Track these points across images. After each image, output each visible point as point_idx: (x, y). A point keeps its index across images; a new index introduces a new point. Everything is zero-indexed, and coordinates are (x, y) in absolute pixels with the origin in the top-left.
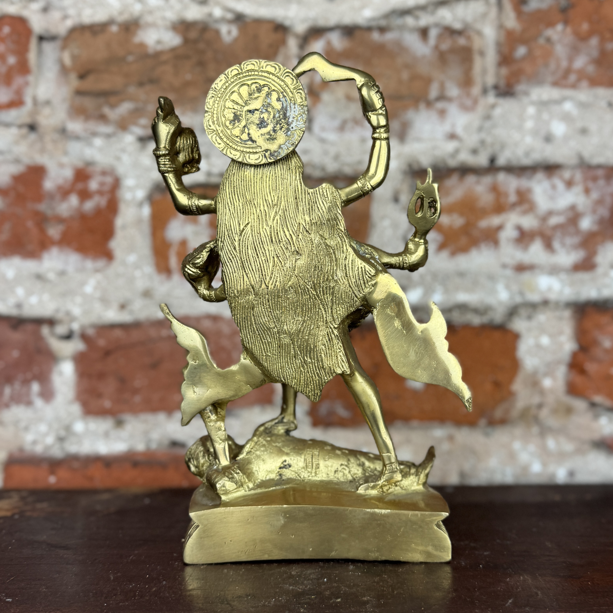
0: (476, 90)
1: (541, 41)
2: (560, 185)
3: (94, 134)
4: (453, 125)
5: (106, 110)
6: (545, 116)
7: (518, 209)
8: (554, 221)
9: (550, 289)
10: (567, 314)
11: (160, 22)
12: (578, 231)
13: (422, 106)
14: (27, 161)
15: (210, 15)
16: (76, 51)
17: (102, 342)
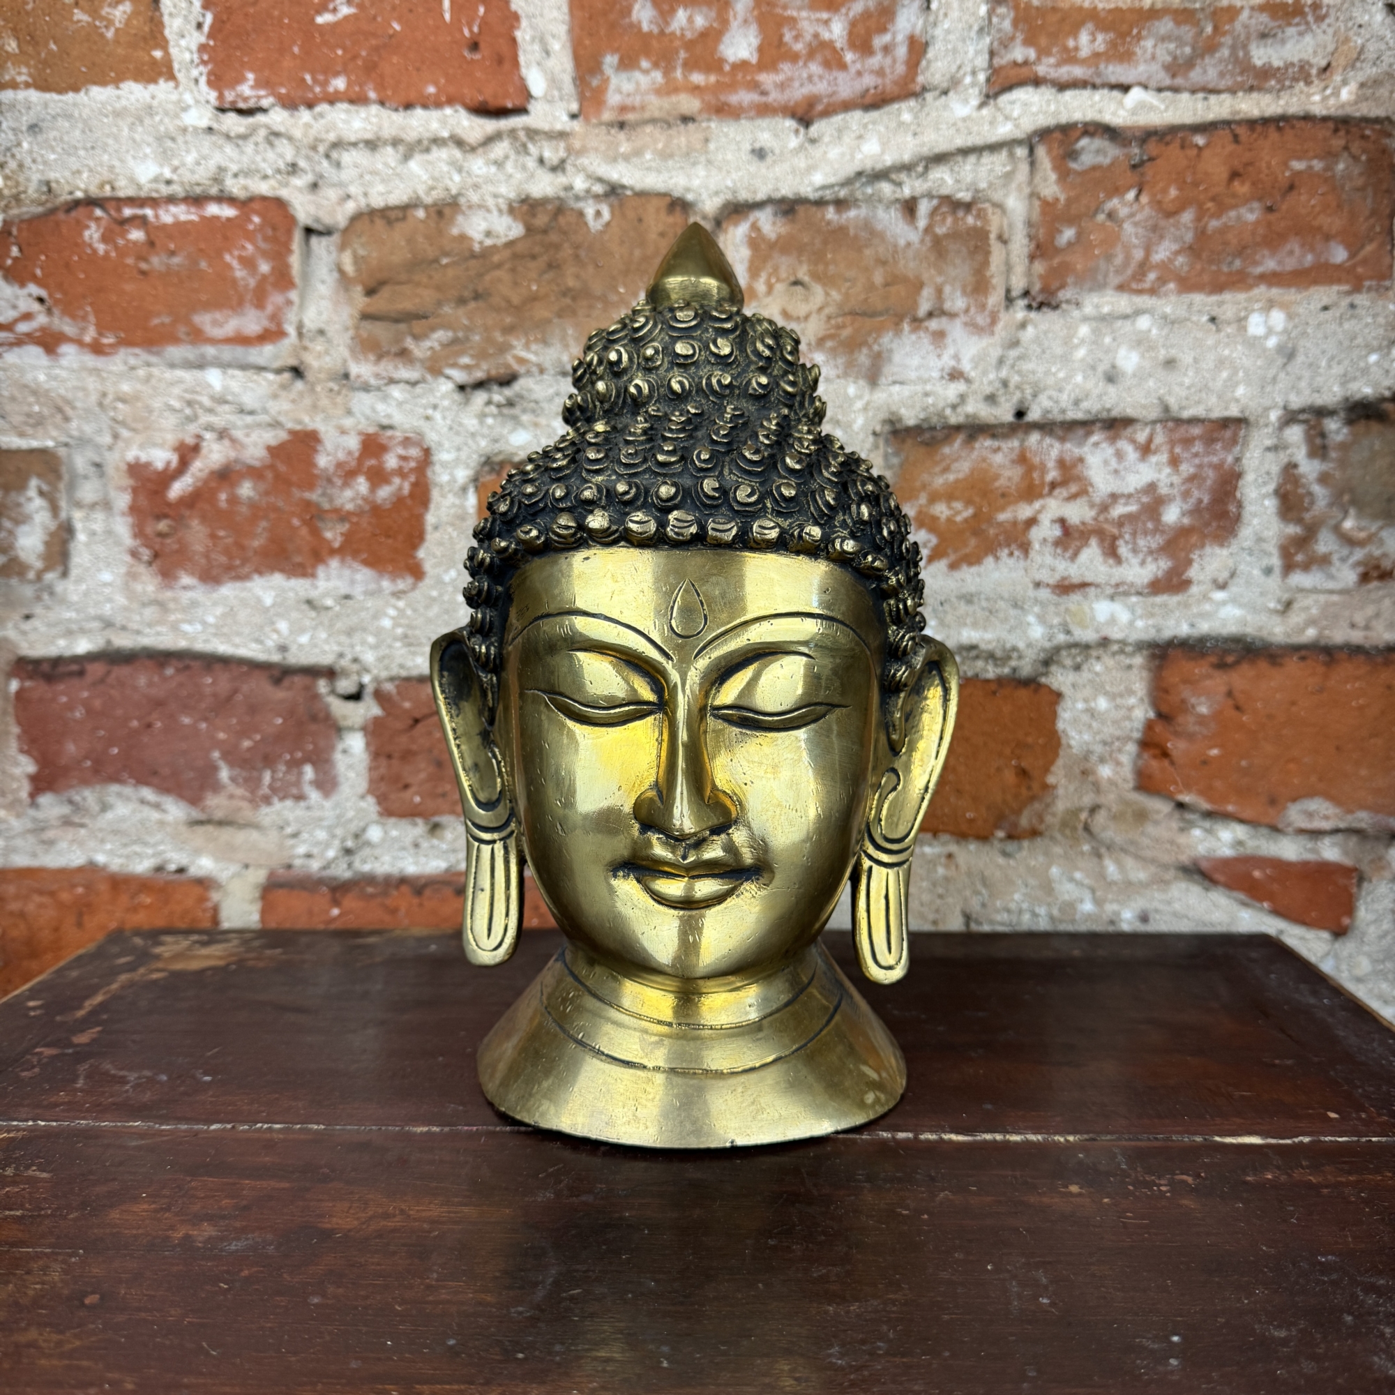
0: (995, 299)
1: (1101, 217)
2: (1131, 454)
3: (392, 381)
4: (956, 357)
5: (409, 343)
6: (1107, 340)
7: (1062, 492)
8: (1119, 510)
9: (1113, 621)
10: (1138, 660)
11: (490, 202)
12: (1159, 528)
13: (906, 327)
14: (290, 425)
15: (569, 188)
16: (361, 252)
17: (407, 705)
